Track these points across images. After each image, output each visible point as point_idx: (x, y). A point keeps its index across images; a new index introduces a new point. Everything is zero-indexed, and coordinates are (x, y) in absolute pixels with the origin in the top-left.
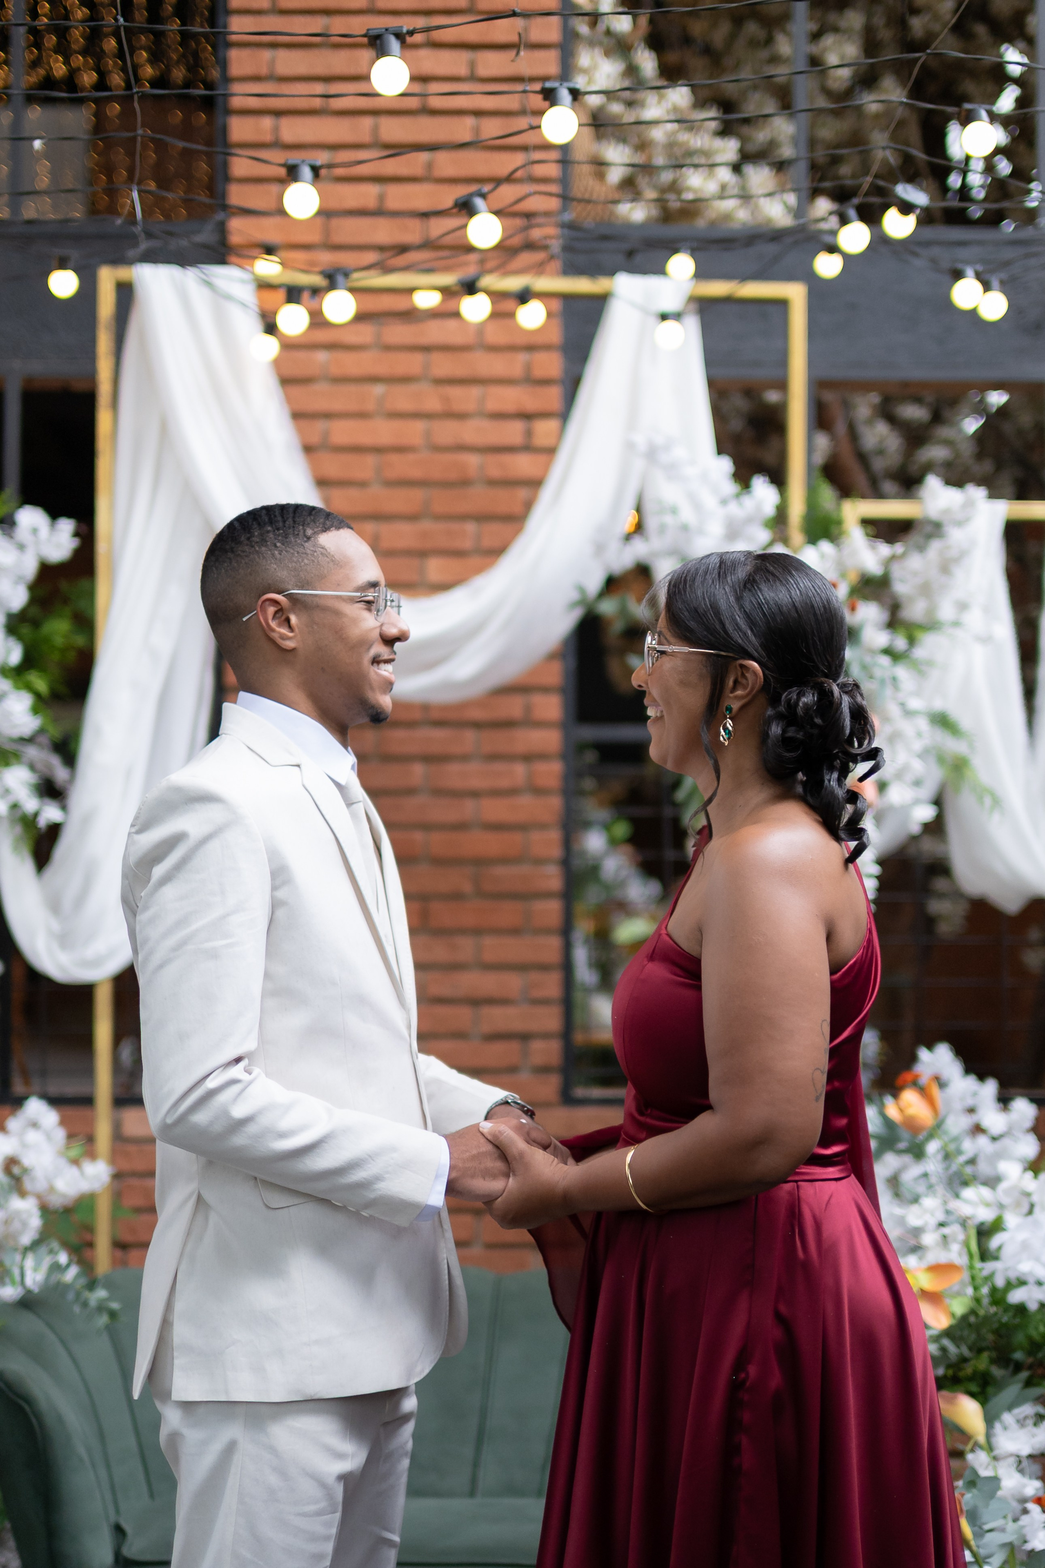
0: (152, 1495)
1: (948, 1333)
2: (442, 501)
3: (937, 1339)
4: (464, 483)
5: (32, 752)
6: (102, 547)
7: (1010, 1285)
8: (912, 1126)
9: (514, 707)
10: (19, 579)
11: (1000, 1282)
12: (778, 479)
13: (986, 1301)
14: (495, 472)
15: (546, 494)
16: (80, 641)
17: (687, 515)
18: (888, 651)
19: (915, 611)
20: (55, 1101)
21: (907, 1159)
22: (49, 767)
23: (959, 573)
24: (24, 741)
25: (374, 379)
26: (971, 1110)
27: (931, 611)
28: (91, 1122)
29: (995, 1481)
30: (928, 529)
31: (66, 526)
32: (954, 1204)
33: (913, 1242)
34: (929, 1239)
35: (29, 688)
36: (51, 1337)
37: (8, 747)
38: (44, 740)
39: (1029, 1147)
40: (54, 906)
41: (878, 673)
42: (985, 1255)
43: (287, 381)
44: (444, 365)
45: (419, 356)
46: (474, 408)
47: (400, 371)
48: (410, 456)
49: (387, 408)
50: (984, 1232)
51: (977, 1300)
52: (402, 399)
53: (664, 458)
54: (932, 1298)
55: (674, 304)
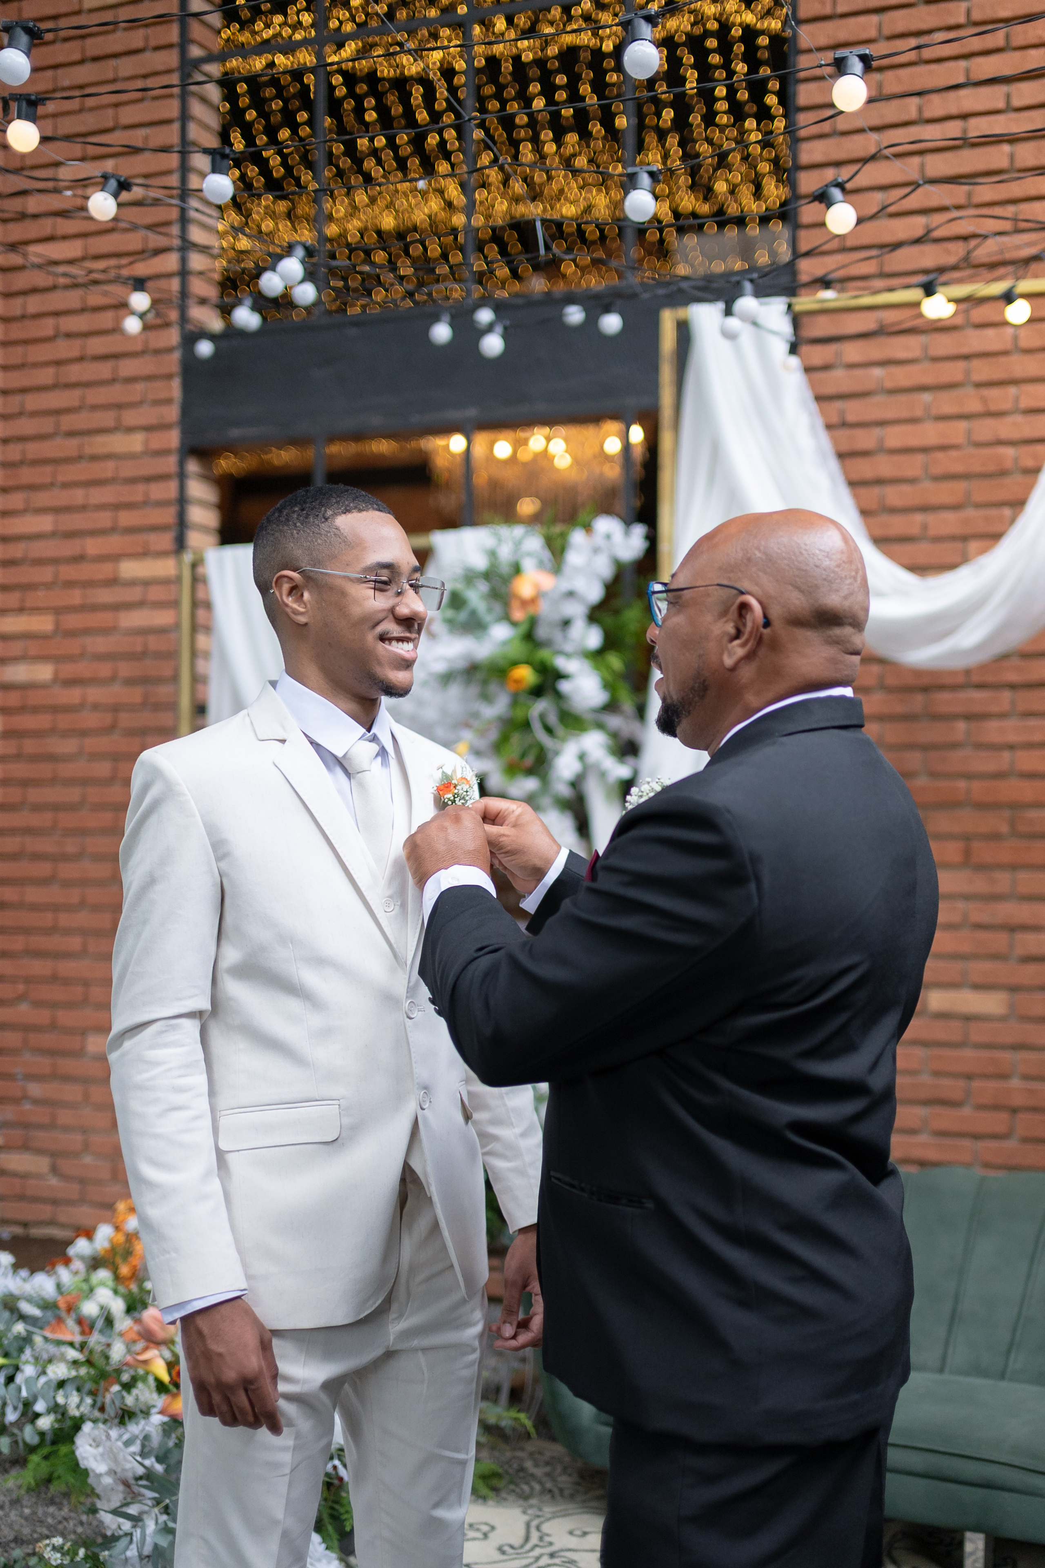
2: (980, 489)
10: (595, 576)
14: (1030, 464)
25: (923, 386)
31: (638, 531)
44: (982, 370)
45: (961, 365)
46: (1007, 406)
47: (945, 378)
48: (954, 453)
49: (934, 412)
52: (947, 403)
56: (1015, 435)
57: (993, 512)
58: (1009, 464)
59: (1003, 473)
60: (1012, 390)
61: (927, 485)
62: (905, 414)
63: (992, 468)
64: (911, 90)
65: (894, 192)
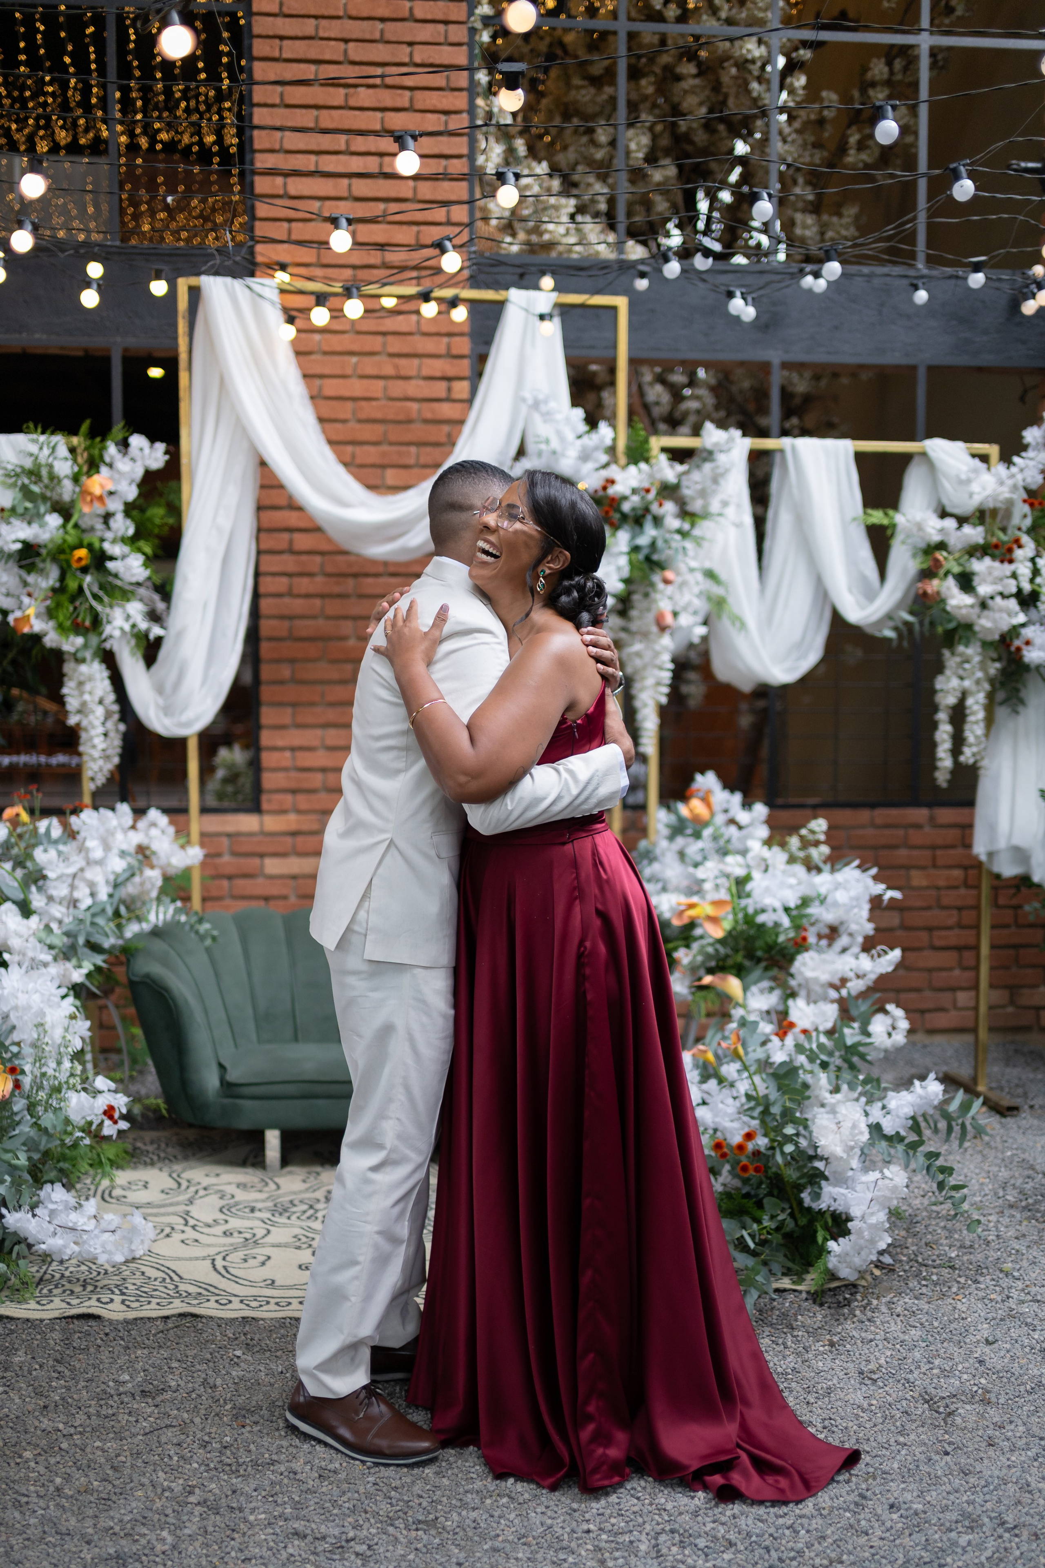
0: (236, 1046)
1: (720, 941)
2: (394, 433)
3: (712, 945)
5: (142, 591)
6: (184, 460)
7: (755, 913)
8: (695, 820)
10: (132, 481)
11: (749, 911)
12: (612, 422)
13: (741, 922)
14: (428, 415)
15: (467, 429)
16: (171, 521)
17: (555, 444)
18: (679, 532)
19: (696, 506)
20: (166, 811)
21: (691, 840)
22: (152, 601)
23: (722, 482)
24: (138, 584)
25: (352, 353)
26: (726, 810)
27: (706, 506)
28: (187, 823)
30: (705, 455)
32: (722, 866)
33: (696, 888)
34: (708, 886)
35: (139, 550)
36: (172, 952)
37: (127, 587)
38: (149, 584)
39: (763, 832)
40: (160, 689)
41: (674, 545)
42: (740, 895)
43: (298, 353)
44: (395, 345)
45: (380, 339)
46: (414, 373)
47: (367, 348)
48: (374, 403)
49: (360, 372)
50: (741, 882)
51: (736, 922)
52: (369, 366)
53: (543, 408)
54: (714, 920)
55: (545, 309)
56: (420, 395)
57: (403, 449)
58: (414, 415)
59: (409, 421)
60: (416, 362)
61: (352, 424)
62: (338, 372)
63: (401, 417)
64: (340, 126)
65: (328, 203)
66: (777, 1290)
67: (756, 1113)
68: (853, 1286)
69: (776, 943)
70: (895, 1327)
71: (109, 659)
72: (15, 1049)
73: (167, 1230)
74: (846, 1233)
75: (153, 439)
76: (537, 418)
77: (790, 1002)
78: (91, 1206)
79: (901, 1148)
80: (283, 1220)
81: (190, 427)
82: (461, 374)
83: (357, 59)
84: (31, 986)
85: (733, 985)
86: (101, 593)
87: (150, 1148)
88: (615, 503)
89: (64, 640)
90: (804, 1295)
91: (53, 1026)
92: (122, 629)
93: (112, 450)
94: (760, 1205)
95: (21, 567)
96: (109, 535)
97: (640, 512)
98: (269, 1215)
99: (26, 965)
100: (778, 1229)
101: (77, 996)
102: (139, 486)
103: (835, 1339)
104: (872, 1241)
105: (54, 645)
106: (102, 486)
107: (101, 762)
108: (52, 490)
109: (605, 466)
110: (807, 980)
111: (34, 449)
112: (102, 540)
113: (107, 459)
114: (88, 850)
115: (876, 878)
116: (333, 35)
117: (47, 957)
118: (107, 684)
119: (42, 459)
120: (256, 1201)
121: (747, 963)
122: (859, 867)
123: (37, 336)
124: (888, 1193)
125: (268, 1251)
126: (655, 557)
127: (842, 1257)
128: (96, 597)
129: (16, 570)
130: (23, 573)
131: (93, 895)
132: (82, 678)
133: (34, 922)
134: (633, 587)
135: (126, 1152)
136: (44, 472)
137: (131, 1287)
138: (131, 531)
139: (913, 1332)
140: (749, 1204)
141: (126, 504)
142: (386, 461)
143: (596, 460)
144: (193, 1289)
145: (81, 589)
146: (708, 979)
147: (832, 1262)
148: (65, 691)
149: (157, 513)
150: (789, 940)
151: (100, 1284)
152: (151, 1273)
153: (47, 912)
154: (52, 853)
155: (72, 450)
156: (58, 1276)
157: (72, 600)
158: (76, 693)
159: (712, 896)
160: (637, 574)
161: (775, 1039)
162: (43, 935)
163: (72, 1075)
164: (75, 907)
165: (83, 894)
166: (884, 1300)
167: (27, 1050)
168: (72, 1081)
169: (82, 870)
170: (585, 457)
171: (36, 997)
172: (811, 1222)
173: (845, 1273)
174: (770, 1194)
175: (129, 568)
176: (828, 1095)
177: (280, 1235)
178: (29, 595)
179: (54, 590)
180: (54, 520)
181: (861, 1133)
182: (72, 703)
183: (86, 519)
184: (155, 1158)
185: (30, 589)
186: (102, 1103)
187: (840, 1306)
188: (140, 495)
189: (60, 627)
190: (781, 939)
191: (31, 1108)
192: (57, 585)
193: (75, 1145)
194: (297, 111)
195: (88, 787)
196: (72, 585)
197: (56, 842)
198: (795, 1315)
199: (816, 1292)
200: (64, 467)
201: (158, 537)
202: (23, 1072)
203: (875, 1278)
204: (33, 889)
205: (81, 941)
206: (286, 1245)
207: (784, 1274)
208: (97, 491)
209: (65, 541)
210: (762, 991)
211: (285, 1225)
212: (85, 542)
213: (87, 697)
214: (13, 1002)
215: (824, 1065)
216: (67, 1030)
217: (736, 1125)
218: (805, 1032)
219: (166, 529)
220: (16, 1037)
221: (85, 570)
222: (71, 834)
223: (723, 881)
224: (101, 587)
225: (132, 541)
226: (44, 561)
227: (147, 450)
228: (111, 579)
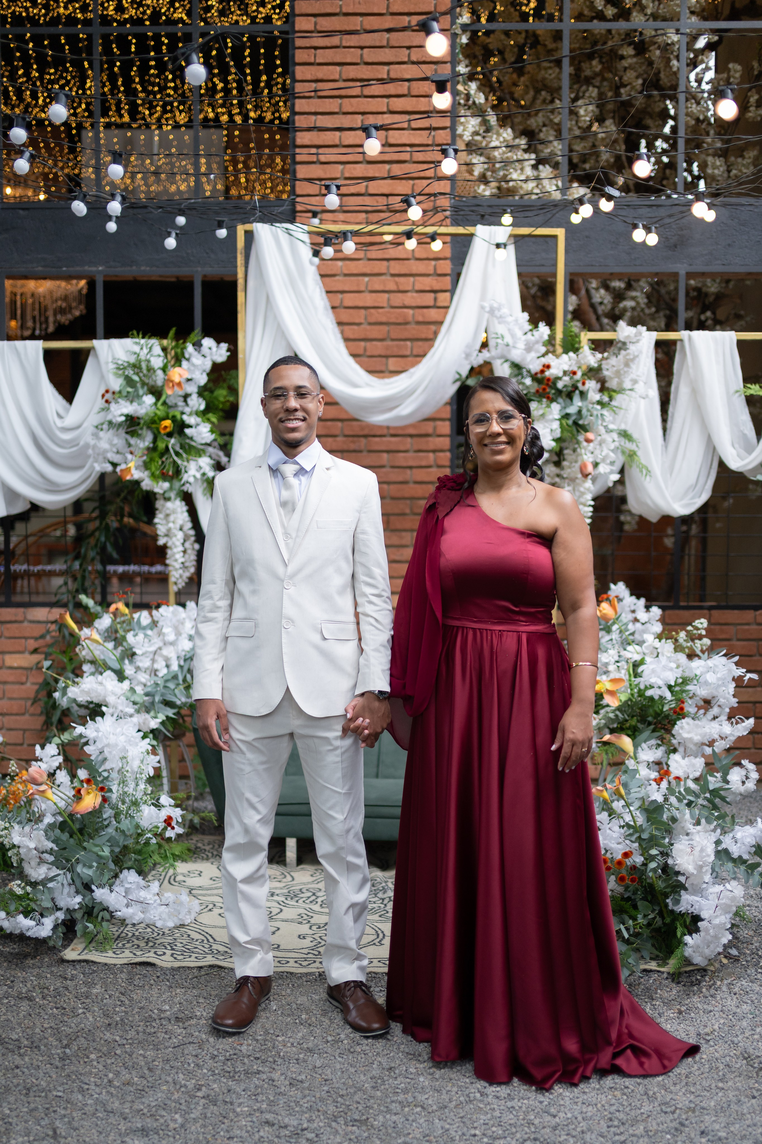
1: (619, 709)
2: (396, 332)
3: (613, 712)
4: (407, 323)
5: (210, 450)
6: (240, 356)
7: (646, 688)
8: (605, 618)
9: (429, 428)
11: (642, 687)
12: (550, 323)
13: (636, 695)
14: (420, 319)
15: (444, 328)
16: (231, 399)
17: (508, 339)
18: (599, 402)
19: (612, 384)
22: (219, 457)
23: (633, 366)
24: (207, 444)
25: (365, 275)
26: (633, 611)
27: (620, 384)
29: (636, 771)
30: (619, 345)
31: (224, 346)
32: (623, 653)
34: (612, 668)
35: (209, 420)
37: (199, 447)
38: (216, 444)
39: (657, 628)
41: (594, 413)
42: (636, 675)
43: (323, 276)
44: (395, 268)
45: (385, 265)
46: (410, 288)
47: (376, 271)
48: (380, 311)
49: (370, 288)
50: (636, 665)
51: (632, 695)
52: (377, 283)
53: (497, 313)
54: (612, 693)
55: (502, 240)
56: (414, 304)
57: (401, 344)
58: (410, 319)
60: (411, 279)
61: (365, 327)
62: (354, 288)
63: (400, 320)
64: (358, 110)
65: (348, 166)
66: (645, 970)
67: (633, 839)
68: (703, 971)
69: (662, 711)
70: (731, 1003)
71: (188, 498)
72: (105, 774)
73: (211, 906)
74: (697, 930)
75: (218, 342)
76: (496, 321)
77: (672, 756)
78: (155, 886)
79: (743, 868)
80: (293, 903)
81: (245, 331)
82: (444, 288)
83: (370, 61)
84: (119, 730)
85: (626, 742)
86: (181, 451)
87: (207, 848)
88: (551, 383)
89: (155, 484)
90: (665, 975)
91: (133, 759)
92: (194, 476)
93: (190, 348)
94: (635, 907)
95: (127, 433)
96: (187, 410)
97: (570, 389)
98: (283, 899)
99: (115, 715)
100: (649, 925)
101: (155, 738)
102: (208, 375)
103: (683, 1009)
104: (716, 937)
105: (148, 488)
106: (180, 376)
107: (181, 571)
108: (150, 377)
109: (543, 356)
110: (685, 739)
111: (137, 349)
112: (183, 413)
113: (187, 356)
114: (164, 635)
115: (737, 664)
116: (352, 45)
117: (131, 710)
118: (186, 514)
119: (142, 357)
120: (276, 888)
121: (640, 726)
122: (725, 655)
123: (143, 268)
124: (729, 902)
125: (278, 924)
126: (581, 422)
127: (696, 948)
128: (177, 454)
129: (124, 435)
130: (128, 437)
131: (168, 666)
132: (168, 512)
133: (126, 684)
134: (564, 445)
135: (189, 850)
136: (144, 365)
137: (179, 945)
138: (202, 407)
139: (745, 1007)
140: (627, 905)
141: (199, 387)
142: (389, 353)
143: (537, 351)
144: (222, 949)
145: (167, 449)
146: (607, 737)
147: (688, 952)
148: (156, 520)
149: (221, 394)
150: (670, 709)
151: (158, 942)
152: (195, 935)
153: (135, 678)
154: (141, 636)
155: (164, 349)
156: (130, 934)
157: (162, 455)
158: (164, 522)
159: (614, 675)
160: (567, 435)
161: (654, 783)
162: (129, 694)
163: (145, 794)
164: (156, 675)
165: (160, 665)
166: (725, 982)
167: (114, 775)
168: (145, 798)
169: (160, 648)
170: (529, 349)
171: (122, 738)
172: (674, 920)
173: (698, 960)
174: (644, 899)
175: (200, 434)
176: (691, 827)
177: (289, 913)
178: (131, 453)
179: (148, 449)
180: (149, 400)
181: (708, 856)
182: (161, 529)
183: (171, 398)
184: (210, 855)
185: (132, 449)
186: (164, 814)
187: (692, 984)
188: (209, 381)
189: (153, 476)
190: (666, 708)
191: (117, 816)
192: (151, 445)
193: (147, 843)
194: (327, 100)
195: (173, 589)
196: (161, 445)
197: (144, 628)
198: (656, 989)
199: (673, 974)
200: (157, 362)
201: (222, 410)
202: (110, 791)
203: (723, 966)
204: (126, 661)
205: (157, 699)
206: (292, 921)
207: (651, 959)
208: (177, 379)
209: (156, 414)
210: (650, 748)
211: (293, 907)
212: (170, 416)
213: (171, 525)
214: (105, 742)
215: (689, 804)
216: (142, 762)
217: (619, 846)
218: (678, 778)
219: (228, 404)
220: (107, 766)
221: (170, 435)
222: (154, 624)
223: (623, 664)
224: (182, 447)
225: (203, 414)
226: (142, 429)
227: (214, 349)
228: (188, 441)
